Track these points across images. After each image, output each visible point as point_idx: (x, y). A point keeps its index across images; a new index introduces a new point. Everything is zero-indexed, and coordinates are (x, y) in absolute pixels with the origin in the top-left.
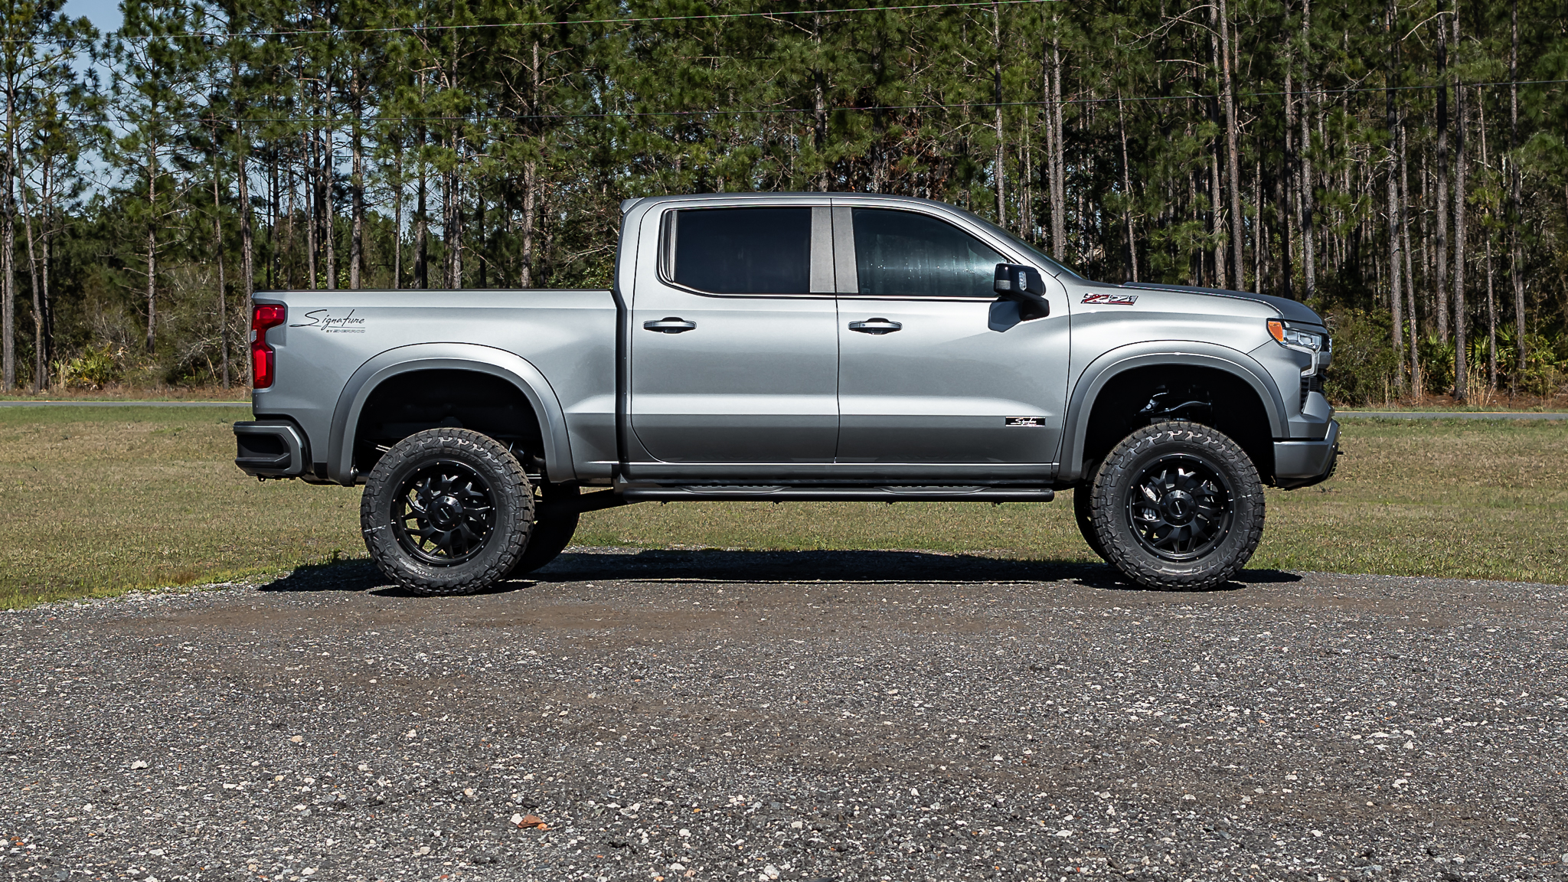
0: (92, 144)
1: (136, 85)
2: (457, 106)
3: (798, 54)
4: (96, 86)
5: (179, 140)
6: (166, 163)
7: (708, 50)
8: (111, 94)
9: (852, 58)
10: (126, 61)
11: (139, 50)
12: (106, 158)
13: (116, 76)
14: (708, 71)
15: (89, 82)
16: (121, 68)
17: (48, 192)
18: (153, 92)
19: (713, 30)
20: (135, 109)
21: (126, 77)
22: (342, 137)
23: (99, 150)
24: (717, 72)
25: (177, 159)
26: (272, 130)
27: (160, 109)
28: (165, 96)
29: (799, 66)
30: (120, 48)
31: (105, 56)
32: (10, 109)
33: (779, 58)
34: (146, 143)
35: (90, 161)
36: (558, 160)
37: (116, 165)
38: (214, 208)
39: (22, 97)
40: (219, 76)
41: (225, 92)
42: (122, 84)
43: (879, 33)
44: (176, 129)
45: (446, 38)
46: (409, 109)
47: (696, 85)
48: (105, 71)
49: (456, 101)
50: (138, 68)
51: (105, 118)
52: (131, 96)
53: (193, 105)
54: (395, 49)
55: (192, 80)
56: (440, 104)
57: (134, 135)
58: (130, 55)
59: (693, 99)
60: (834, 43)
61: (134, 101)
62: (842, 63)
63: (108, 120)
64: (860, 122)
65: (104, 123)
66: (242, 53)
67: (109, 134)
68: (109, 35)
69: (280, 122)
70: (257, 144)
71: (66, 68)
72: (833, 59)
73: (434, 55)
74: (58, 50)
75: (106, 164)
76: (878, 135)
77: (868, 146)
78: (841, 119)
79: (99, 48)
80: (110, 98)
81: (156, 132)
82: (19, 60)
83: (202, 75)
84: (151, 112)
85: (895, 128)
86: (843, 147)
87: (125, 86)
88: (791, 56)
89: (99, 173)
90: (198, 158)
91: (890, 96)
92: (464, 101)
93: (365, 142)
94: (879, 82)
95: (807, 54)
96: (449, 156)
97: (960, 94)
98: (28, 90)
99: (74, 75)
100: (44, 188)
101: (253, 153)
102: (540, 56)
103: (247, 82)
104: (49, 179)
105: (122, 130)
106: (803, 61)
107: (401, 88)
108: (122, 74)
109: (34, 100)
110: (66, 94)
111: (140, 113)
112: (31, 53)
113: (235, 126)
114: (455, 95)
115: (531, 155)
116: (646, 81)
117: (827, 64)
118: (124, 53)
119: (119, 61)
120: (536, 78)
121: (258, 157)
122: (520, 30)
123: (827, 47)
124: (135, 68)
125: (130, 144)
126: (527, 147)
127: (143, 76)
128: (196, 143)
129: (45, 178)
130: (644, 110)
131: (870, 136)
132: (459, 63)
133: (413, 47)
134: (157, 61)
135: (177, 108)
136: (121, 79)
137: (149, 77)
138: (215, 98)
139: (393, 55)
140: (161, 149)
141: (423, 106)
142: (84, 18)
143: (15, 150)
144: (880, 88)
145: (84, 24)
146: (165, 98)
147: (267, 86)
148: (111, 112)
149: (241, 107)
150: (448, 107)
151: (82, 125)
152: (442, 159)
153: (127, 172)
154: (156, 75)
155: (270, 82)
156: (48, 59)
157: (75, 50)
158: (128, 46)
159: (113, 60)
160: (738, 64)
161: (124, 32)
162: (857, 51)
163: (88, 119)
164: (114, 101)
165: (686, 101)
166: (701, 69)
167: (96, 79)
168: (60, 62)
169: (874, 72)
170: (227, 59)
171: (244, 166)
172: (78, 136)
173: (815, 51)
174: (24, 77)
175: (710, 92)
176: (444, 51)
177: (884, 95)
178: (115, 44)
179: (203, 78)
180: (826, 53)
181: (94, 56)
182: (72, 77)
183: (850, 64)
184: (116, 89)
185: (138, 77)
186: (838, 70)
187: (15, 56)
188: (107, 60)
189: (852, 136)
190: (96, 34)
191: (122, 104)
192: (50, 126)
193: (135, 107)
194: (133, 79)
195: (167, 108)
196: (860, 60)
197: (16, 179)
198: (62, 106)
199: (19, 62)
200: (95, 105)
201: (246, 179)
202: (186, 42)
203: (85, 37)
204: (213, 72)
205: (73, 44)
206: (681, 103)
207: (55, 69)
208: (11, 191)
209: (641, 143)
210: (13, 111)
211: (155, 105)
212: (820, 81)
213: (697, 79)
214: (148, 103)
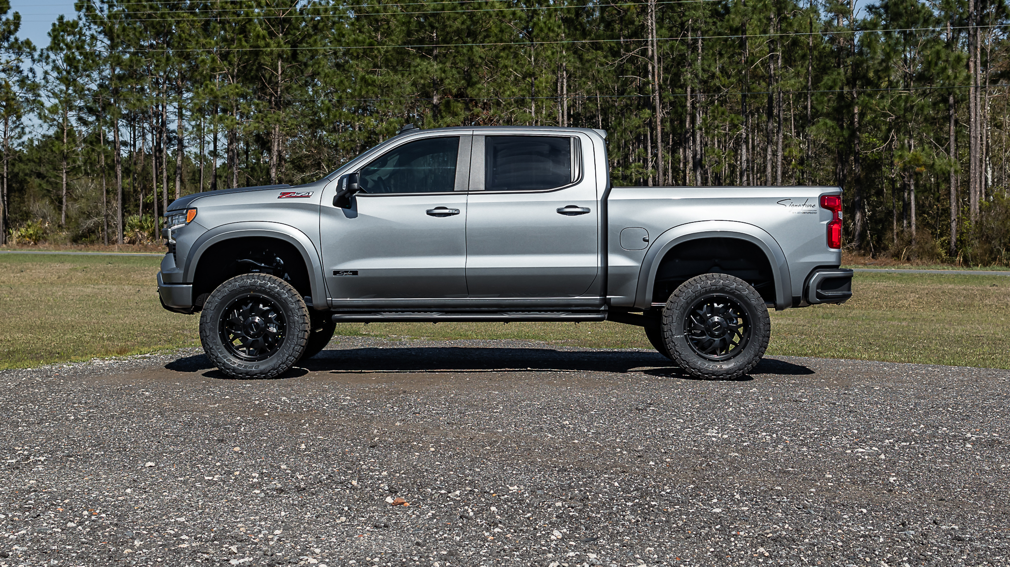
0: (32, 110)
1: (57, 78)
2: (237, 93)
3: (425, 69)
4: (34, 77)
5: (81, 109)
6: (73, 121)
7: (375, 66)
8: (43, 82)
9: (454, 71)
10: (51, 64)
11: (59, 58)
12: (40, 118)
13: (46, 73)
14: (375, 77)
15: (30, 75)
16: (49, 68)
18: (67, 82)
19: (378, 54)
21: (51, 73)
22: (172, 109)
23: (36, 113)
24: (380, 77)
25: (80, 119)
26: (133, 104)
27: (70, 91)
29: (425, 75)
30: (48, 57)
31: (39, 61)
33: (414, 71)
34: (62, 110)
35: (30, 120)
37: (45, 122)
38: (101, 147)
40: (104, 74)
41: (107, 83)
42: (49, 77)
43: (469, 58)
44: (79, 103)
45: (232, 56)
46: (211, 94)
47: (369, 85)
48: (39, 69)
49: (236, 90)
50: (58, 68)
51: (39, 95)
52: (54, 84)
53: (89, 90)
54: (203, 61)
55: (88, 76)
56: (228, 92)
57: (56, 105)
58: (54, 61)
59: (367, 92)
60: (445, 63)
62: (449, 74)
63: (41, 97)
65: (39, 98)
66: (117, 62)
67: (42, 105)
68: (42, 50)
69: (138, 100)
70: (124, 112)
71: (18, 67)
72: (444, 72)
73: (224, 65)
74: (13, 57)
75: (40, 122)
76: (467, 113)
77: (462, 119)
78: (448, 103)
79: (36, 55)
81: (68, 104)
84: (65, 93)
85: (477, 110)
86: (449, 120)
88: (421, 70)
89: (36, 126)
90: (91, 119)
91: (474, 93)
92: (241, 91)
93: (184, 112)
94: (468, 85)
95: (430, 69)
96: (231, 121)
99: (22, 71)
101: (124, 117)
102: (282, 67)
103: (120, 78)
105: (49, 103)
106: (428, 73)
107: (207, 82)
108: (49, 71)
110: (18, 81)
111: (59, 93)
113: (112, 102)
114: (237, 87)
115: (277, 121)
116: (341, 82)
117: (441, 74)
118: (50, 60)
119: (47, 64)
120: (279, 79)
122: (271, 52)
123: (441, 65)
124: (56, 68)
125: (54, 110)
126: (275, 116)
127: (61, 73)
128: (91, 111)
130: (340, 97)
131: (464, 115)
132: (238, 70)
133: (213, 60)
134: (69, 65)
135: (80, 91)
136: (49, 74)
137: (64, 73)
138: (100, 86)
139: (201, 65)
140: (70, 114)
141: (218, 93)
142: (28, 39)
144: (469, 89)
145: (28, 43)
146: (73, 85)
147: (131, 80)
148: (42, 92)
149: (116, 92)
150: (232, 94)
151: (27, 99)
152: (227, 122)
153: (51, 126)
154: (68, 73)
155: (132, 78)
156: (7, 62)
157: (23, 57)
158: (52, 56)
159: (44, 64)
160: (392, 74)
161: (50, 48)
162: (457, 68)
163: (30, 96)
164: (44, 86)
165: (363, 93)
166: (371, 76)
167: (34, 73)
168: (14, 64)
169: (466, 80)
170: (108, 66)
171: (118, 123)
172: (25, 105)
173: (434, 68)
175: (376, 89)
176: (230, 64)
177: (471, 92)
178: (45, 55)
179: (95, 75)
180: (441, 69)
181: (34, 61)
183: (453, 75)
184: (46, 79)
185: (58, 73)
186: (446, 78)
188: (41, 63)
189: (454, 115)
190: (34, 49)
191: (49, 89)
193: (56, 90)
194: (55, 74)
195: (75, 91)
196: (459, 73)
198: (15, 89)
201: (118, 130)
202: (86, 55)
203: (28, 50)
204: (100, 72)
205: (22, 54)
206: (360, 94)
207: (11, 68)
209: (338, 115)
211: (67, 89)
212: (436, 84)
213: (370, 81)
214: (64, 88)
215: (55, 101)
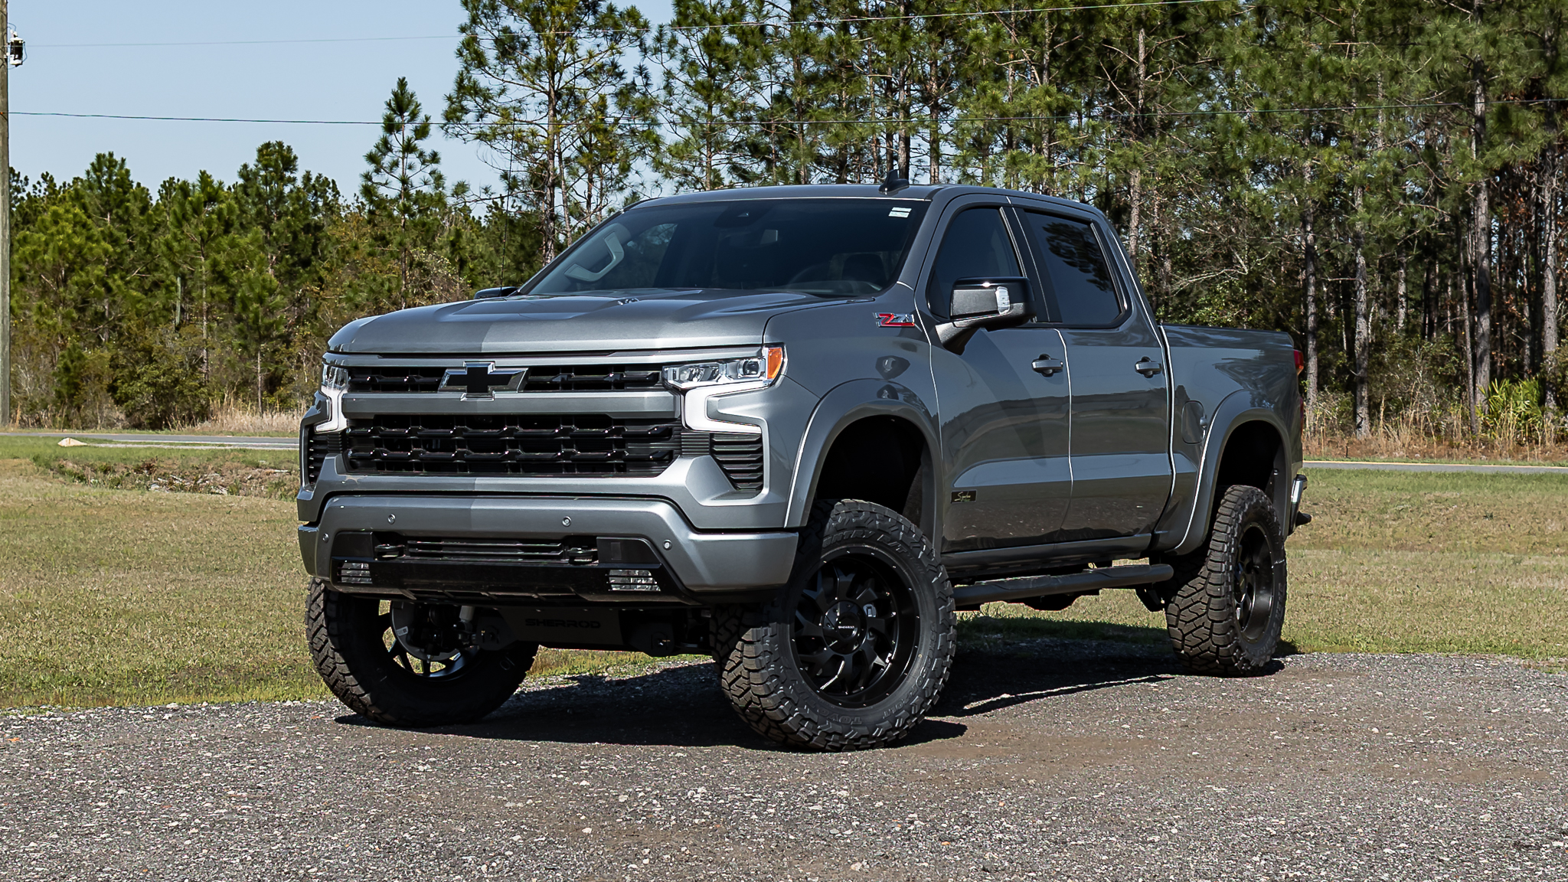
0: (641, 152)
1: (688, 84)
2: (1049, 106)
3: (1452, 38)
4: (647, 85)
5: (737, 147)
6: (724, 174)
7: (1344, 35)
8: (662, 95)
9: (1519, 42)
10: (680, 56)
11: (694, 44)
12: (656, 169)
13: (669, 74)
14: (1343, 60)
15: (640, 82)
16: (674, 65)
17: (593, 207)
18: (706, 93)
19: (1349, 11)
20: (689, 112)
21: (679, 75)
22: (920, 143)
23: (649, 159)
24: (1354, 60)
25: (735, 168)
26: (837, 135)
27: (716, 111)
28: (719, 97)
29: (1452, 52)
30: (674, 42)
31: (657, 51)
32: (552, 112)
33: (1429, 43)
34: (699, 150)
35: (641, 169)
36: (1166, 168)
37: (667, 176)
39: (565, 98)
40: (779, 72)
41: (788, 92)
42: (676, 84)
43: (1552, 11)
44: (733, 135)
45: (1036, 25)
46: (993, 108)
47: (1327, 77)
48: (656, 68)
49: (1048, 99)
50: (693, 63)
51: (655, 123)
52: (685, 97)
53: (753, 107)
54: (977, 38)
55: (749, 78)
56: (1029, 103)
57: (687, 143)
58: (684, 50)
59: (1325, 93)
60: (1495, 24)
61: (688, 102)
62: (1506, 48)
63: (659, 125)
64: (1529, 120)
65: (655, 128)
66: (803, 46)
67: (658, 141)
68: (661, 27)
69: (846, 125)
70: (826, 152)
71: (615, 66)
72: (1494, 43)
73: (1023, 46)
74: (605, 44)
75: (658, 176)
76: (1552, 134)
77: (1538, 149)
78: (1503, 116)
79: (649, 40)
80: (662, 99)
81: (710, 137)
82: (561, 58)
83: (759, 71)
84: (705, 115)
86: (1506, 150)
87: (678, 86)
89: (649, 185)
90: (758, 168)
91: (1565, 88)
92: (1058, 100)
94: (1552, 71)
95: (1462, 38)
96: (1038, 165)
98: (571, 91)
99: (623, 73)
100: (589, 204)
101: (819, 160)
102: (1147, 46)
103: (811, 79)
104: (595, 192)
105: (671, 135)
106: (1457, 47)
107: (986, 82)
108: (675, 71)
109: (577, 102)
110: (616, 95)
111: (694, 116)
112: (573, 49)
113: (797, 131)
114: (1047, 93)
115: (1135, 162)
116: (1269, 73)
117: (1487, 49)
118: (678, 48)
119: (672, 56)
120: (1142, 71)
122: (1122, 15)
123: (1487, 30)
124: (690, 66)
125: (680, 152)
126: (1130, 153)
127: (697, 74)
128: (756, 150)
129: (590, 190)
130: (1267, 106)
131: (1540, 137)
132: (1051, 55)
133: (998, 36)
134: (712, 57)
135: (739, 112)
136: (674, 78)
137: (703, 76)
138: (777, 98)
139: (974, 45)
140: (717, 158)
141: (1009, 105)
142: (633, 8)
143: (556, 159)
144: (1553, 79)
145: (632, 15)
146: (719, 100)
147: (832, 84)
148: (663, 116)
149: (803, 109)
150: (1038, 106)
151: (633, 132)
152: (1031, 167)
153: (681, 184)
154: (711, 74)
155: (835, 78)
156: (591, 56)
157: (623, 45)
158: (682, 40)
159: (666, 56)
160: (1380, 52)
161: (677, 24)
162: (1525, 34)
163: (639, 125)
164: (666, 103)
165: (1316, 96)
166: (1334, 58)
167: (646, 77)
168: (606, 59)
169: (1546, 60)
170: (788, 54)
172: (628, 142)
173: (1472, 36)
174: (567, 75)
175: (1345, 86)
176: (1035, 41)
177: (1557, 86)
178: (667, 37)
179: (762, 74)
180: (1486, 36)
181: (644, 51)
182: (620, 75)
183: (1515, 49)
184: (669, 88)
185: (692, 76)
186: (1500, 57)
187: (556, 53)
188: (659, 55)
189: (1518, 138)
190: (646, 26)
191: (675, 106)
192: (595, 130)
193: (689, 110)
194: (686, 78)
195: (722, 110)
196: (1528, 45)
197: (558, 191)
198: (612, 109)
199: (561, 59)
200: (645, 109)
202: (743, 35)
203: (634, 30)
204: (774, 69)
205: (621, 38)
206: (1310, 98)
207: (601, 67)
208: (551, 204)
209: (1262, 146)
210: (554, 116)
211: (710, 107)
212: (1479, 71)
213: (1330, 69)
214: (701, 104)
215: (685, 132)
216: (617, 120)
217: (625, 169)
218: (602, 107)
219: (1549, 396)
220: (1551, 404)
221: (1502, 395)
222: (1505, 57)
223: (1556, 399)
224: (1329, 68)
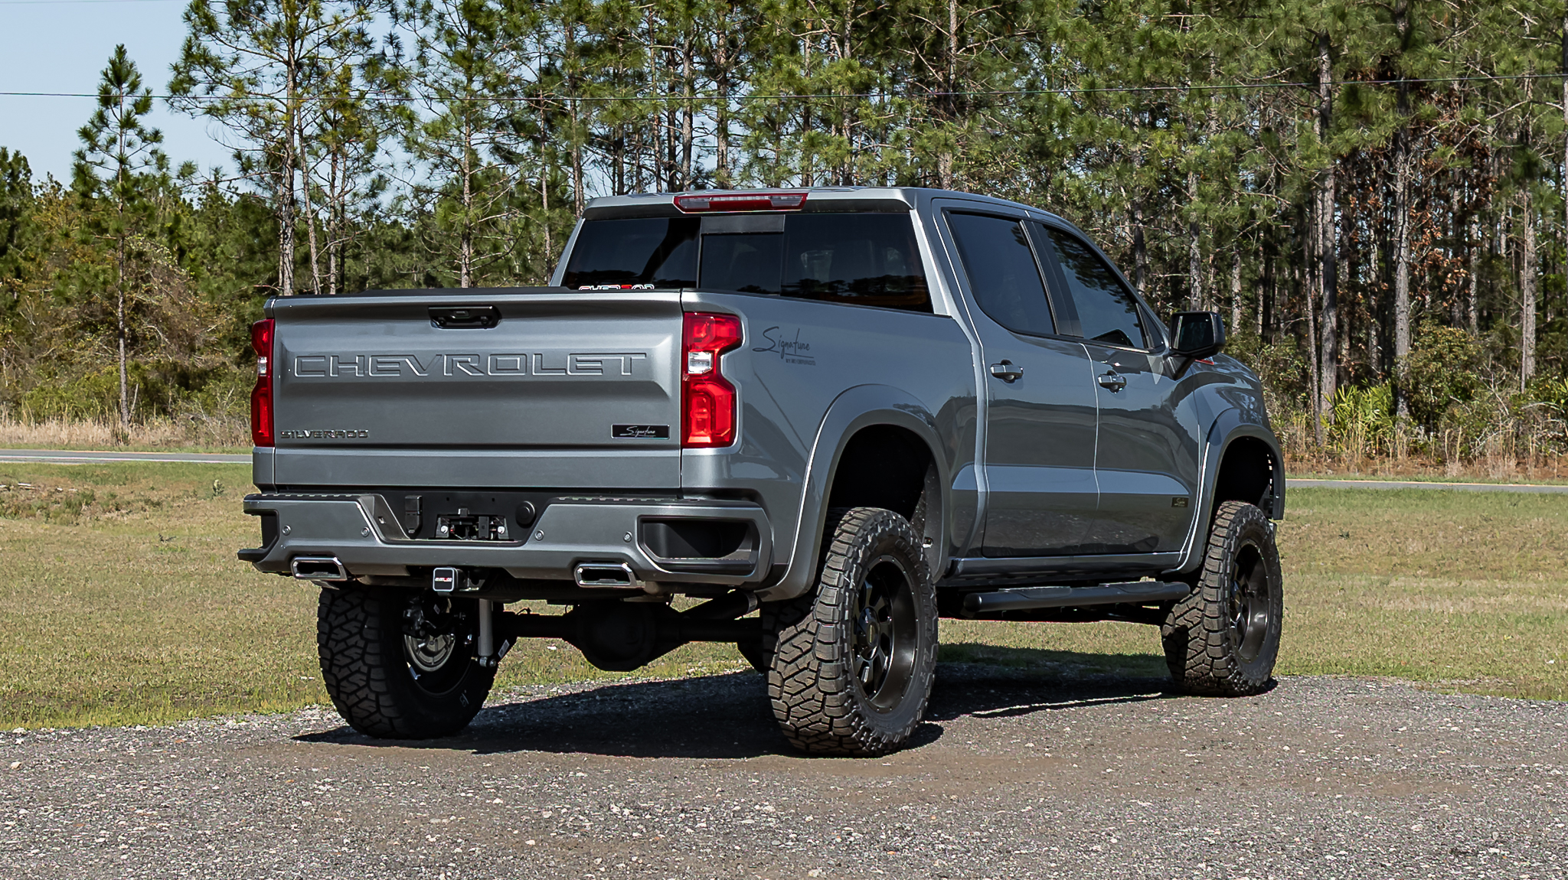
0: (392, 130)
1: (445, 54)
2: (851, 82)
3: (1296, 11)
4: (398, 56)
5: (500, 125)
7: (1178, 7)
8: (415, 68)
9: (1369, 15)
10: (435, 23)
11: (452, 9)
12: (408, 149)
13: (423, 43)
14: (1177, 34)
15: (390, 51)
16: (429, 33)
17: (337, 191)
18: (467, 64)
20: (446, 85)
21: (435, 44)
22: (705, 120)
23: (401, 138)
24: (1189, 35)
25: (497, 149)
26: (614, 113)
27: (476, 86)
28: (481, 68)
29: (1297, 26)
30: (429, 7)
31: (409, 17)
32: (291, 84)
33: (1271, 16)
34: (458, 128)
35: (391, 152)
36: (981, 153)
37: (421, 157)
38: (541, 213)
39: (307, 69)
40: (549, 42)
41: (558, 64)
42: (429, 53)
44: (494, 111)
46: (789, 84)
47: (1161, 52)
49: (850, 74)
50: (450, 33)
51: (408, 97)
52: (442, 68)
53: (518, 80)
54: (772, 6)
55: (515, 48)
56: (829, 79)
57: (445, 120)
58: (441, 16)
59: (1156, 71)
61: (445, 75)
62: (1355, 22)
63: (412, 100)
64: (1379, 101)
65: (407, 104)
66: (578, 14)
67: (412, 118)
69: (624, 102)
70: (598, 130)
71: (362, 33)
72: (1343, 16)
73: (823, 15)
74: (352, 9)
75: (410, 156)
76: (1403, 118)
77: (1389, 132)
78: (1352, 97)
80: (415, 71)
81: (471, 115)
82: (303, 21)
83: (527, 41)
84: (465, 89)
85: (1427, 108)
86: (1354, 135)
87: (433, 56)
88: (1286, 13)
89: (399, 167)
90: (523, 148)
91: (1419, 66)
92: (860, 75)
93: (735, 128)
94: (1405, 47)
95: (1308, 10)
96: (839, 147)
97: (1515, 63)
98: (313, 61)
99: (371, 42)
100: (333, 186)
101: (591, 140)
102: (959, 15)
103: (585, 51)
104: (339, 174)
105: (427, 111)
107: (781, 56)
108: (430, 40)
109: (320, 73)
110: (362, 66)
111: (452, 90)
112: (317, 14)
113: (569, 108)
114: (850, 67)
115: (946, 145)
116: (1095, 47)
117: (1335, 23)
118: (433, 14)
119: (426, 23)
120: (953, 44)
121: (600, 147)
124: (447, 33)
125: (436, 131)
126: (941, 134)
127: (455, 43)
128: (520, 128)
129: (334, 173)
130: (1092, 85)
131: (1393, 120)
132: (854, 25)
134: (472, 24)
135: (499, 85)
136: (429, 47)
137: (463, 45)
138: (546, 71)
139: (769, 14)
140: (477, 137)
141: (807, 81)
143: (297, 137)
144: (1406, 56)
146: (481, 71)
147: (608, 56)
148: (415, 90)
149: (575, 83)
150: (839, 83)
151: (382, 107)
152: (830, 150)
153: (436, 166)
154: (472, 42)
155: (613, 49)
156: (337, 22)
157: (371, 10)
159: (419, 23)
160: (1217, 25)
163: (388, 99)
164: (420, 75)
165: (1147, 73)
166: (1167, 32)
167: (398, 47)
168: (353, 26)
169: (1398, 34)
170: (558, 21)
171: (580, 157)
172: (376, 120)
174: (308, 44)
175: (1179, 62)
176: (835, 10)
177: (1410, 64)
179: (530, 44)
180: (1334, 9)
181: (396, 16)
182: (368, 44)
183: (1365, 24)
184: (422, 59)
185: (449, 45)
186: (1347, 32)
187: (297, 18)
188: (412, 22)
189: (1366, 120)
191: (430, 79)
192: (341, 106)
194: (443, 47)
195: (485, 84)
196: (1380, 19)
197: (298, 174)
198: (358, 82)
199: (302, 25)
200: (396, 81)
201: (581, 174)
204: (543, 37)
206: (1141, 76)
207: (347, 34)
208: (291, 188)
209: (1087, 129)
210: (295, 87)
211: (470, 80)
214: (461, 77)
215: (442, 109)
216: (362, 95)
217: (372, 149)
218: (346, 80)
219: (1402, 404)
220: (1403, 413)
221: (1347, 404)
222: (1354, 32)
223: (1409, 407)
224: (1161, 42)
